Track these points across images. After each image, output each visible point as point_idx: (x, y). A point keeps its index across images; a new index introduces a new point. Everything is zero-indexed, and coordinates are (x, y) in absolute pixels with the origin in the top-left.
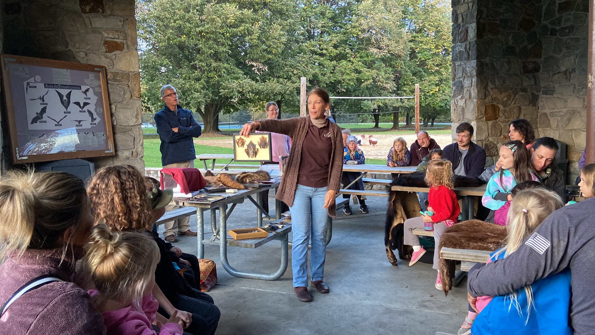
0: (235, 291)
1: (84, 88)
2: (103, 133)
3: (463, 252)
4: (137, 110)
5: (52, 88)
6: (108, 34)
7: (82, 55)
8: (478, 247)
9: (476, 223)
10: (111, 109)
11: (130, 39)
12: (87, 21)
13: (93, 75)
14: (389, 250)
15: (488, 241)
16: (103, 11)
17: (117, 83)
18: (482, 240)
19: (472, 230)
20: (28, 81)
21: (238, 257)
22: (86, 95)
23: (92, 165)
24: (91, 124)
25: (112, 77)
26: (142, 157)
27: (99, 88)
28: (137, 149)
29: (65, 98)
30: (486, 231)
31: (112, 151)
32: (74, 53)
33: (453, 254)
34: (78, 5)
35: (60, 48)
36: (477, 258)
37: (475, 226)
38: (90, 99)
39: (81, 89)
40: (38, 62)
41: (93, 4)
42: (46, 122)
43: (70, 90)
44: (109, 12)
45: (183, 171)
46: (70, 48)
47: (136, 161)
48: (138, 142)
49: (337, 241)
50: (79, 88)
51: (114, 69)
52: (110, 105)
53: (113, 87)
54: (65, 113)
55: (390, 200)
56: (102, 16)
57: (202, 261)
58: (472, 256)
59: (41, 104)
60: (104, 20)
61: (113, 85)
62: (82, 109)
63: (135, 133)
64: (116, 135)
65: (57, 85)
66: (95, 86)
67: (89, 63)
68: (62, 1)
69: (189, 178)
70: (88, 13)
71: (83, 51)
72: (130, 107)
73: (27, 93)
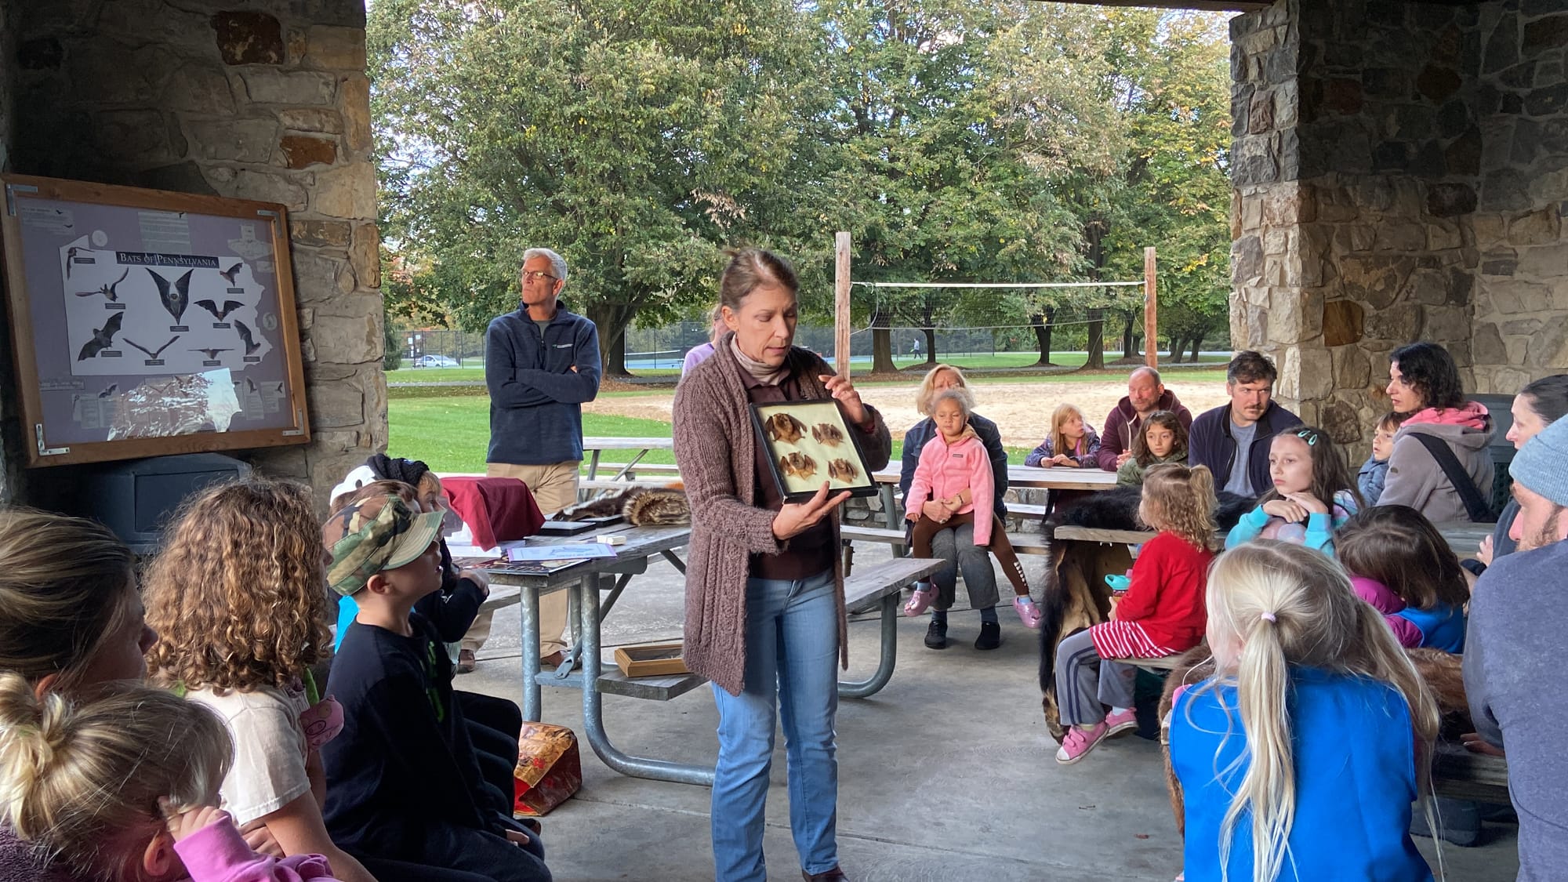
0: (618, 816)
1: (226, 263)
2: (277, 384)
4: (371, 320)
5: (137, 263)
6: (293, 118)
7: (224, 174)
10: (300, 318)
11: (352, 130)
12: (237, 84)
13: (252, 228)
14: (1052, 702)
16: (282, 58)
17: (318, 249)
20: (72, 245)
21: (639, 718)
22: (233, 283)
23: (244, 469)
24: (245, 359)
25: (304, 232)
27: (267, 263)
28: (370, 426)
29: (173, 290)
31: (303, 430)
32: (203, 170)
34: (214, 42)
35: (163, 157)
38: (242, 291)
39: (217, 266)
40: (98, 194)
41: (255, 39)
42: (119, 354)
43: (190, 269)
44: (297, 61)
45: (478, 486)
46: (192, 156)
48: (374, 406)
49: (910, 677)
50: (213, 262)
51: (310, 210)
52: (299, 307)
53: (306, 259)
54: (173, 329)
55: (1051, 563)
56: (276, 71)
57: (542, 731)
59: (108, 306)
60: (283, 80)
61: (307, 255)
62: (221, 319)
63: (366, 382)
64: (313, 388)
65: (152, 255)
66: (256, 257)
67: (242, 195)
68: (171, 33)
69: (496, 505)
70: (239, 63)
71: (227, 166)
72: (352, 314)
73: (69, 276)
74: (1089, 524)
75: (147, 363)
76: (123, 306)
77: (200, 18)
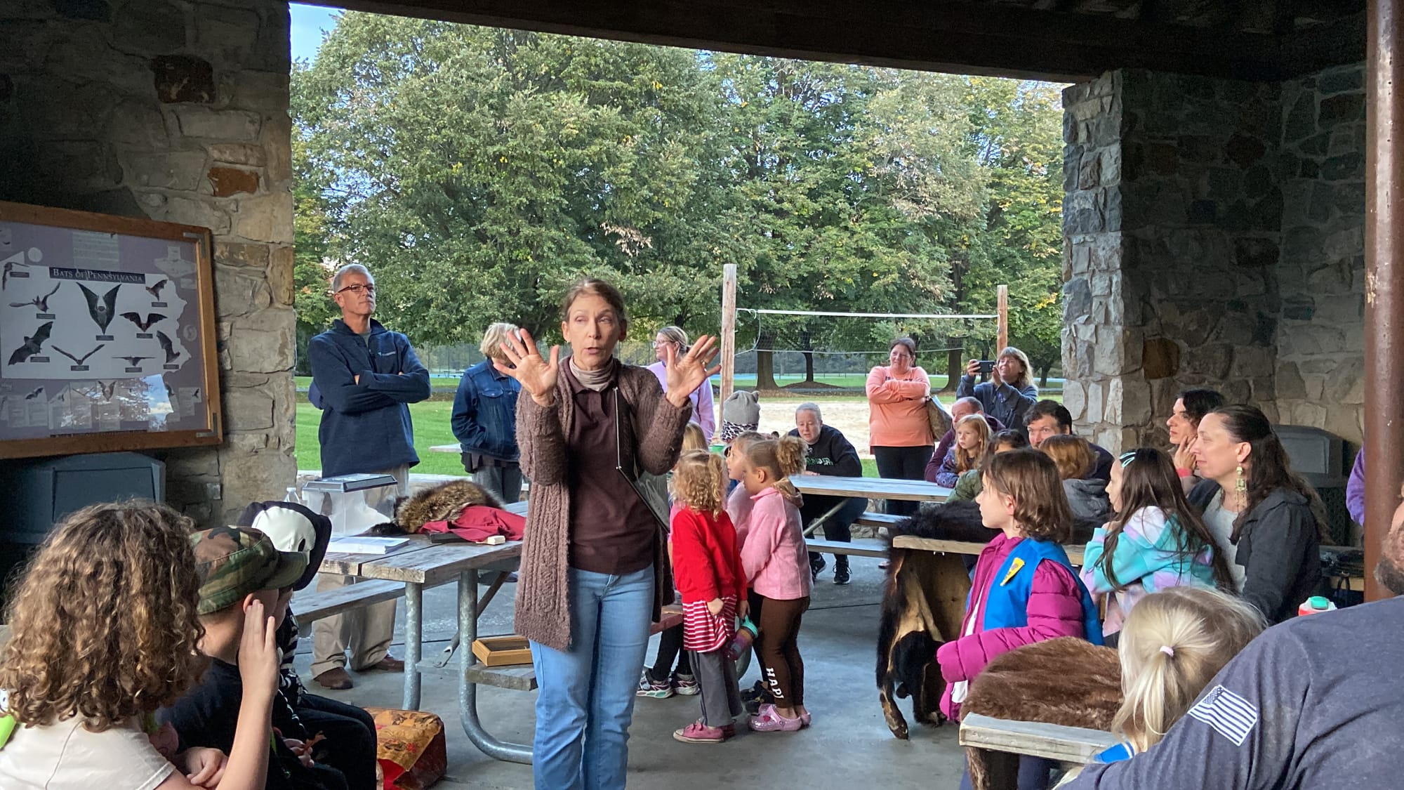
2: (195, 389)
3: (1019, 729)
5: (68, 278)
6: (220, 151)
7: (155, 200)
8: (1061, 718)
9: (1074, 647)
10: (218, 330)
11: (274, 163)
12: (171, 121)
13: (178, 249)
14: (886, 699)
15: (1087, 702)
16: (212, 98)
17: (237, 269)
18: (1076, 696)
19: (1058, 665)
20: (10, 260)
21: (514, 704)
22: (157, 296)
23: (157, 468)
25: (226, 254)
26: (292, 449)
27: (191, 280)
28: (279, 429)
29: (101, 303)
30: (1094, 669)
32: (136, 194)
33: (991, 735)
34: (152, 83)
35: (100, 183)
36: (1054, 749)
37: (1070, 654)
38: (165, 305)
39: (143, 281)
40: (34, 215)
41: (189, 81)
42: (47, 360)
43: (118, 284)
44: (226, 101)
47: (276, 459)
48: (283, 412)
50: (141, 278)
51: (232, 235)
52: (218, 320)
53: (227, 277)
54: (98, 338)
56: (207, 110)
57: (411, 718)
58: (1041, 741)
59: (38, 316)
60: (213, 119)
61: (228, 273)
62: (144, 330)
63: (276, 390)
64: (228, 394)
65: (83, 271)
66: (180, 275)
67: (171, 219)
68: (113, 73)
70: (173, 101)
71: (160, 193)
72: (266, 328)
75: (73, 368)
76: (53, 317)
77: (142, 62)
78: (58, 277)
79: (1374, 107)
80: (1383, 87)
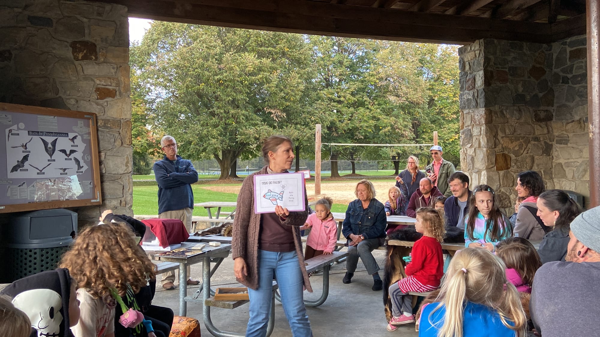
1: (71, 135)
2: (89, 182)
4: (127, 157)
5: (36, 135)
6: (100, 81)
7: (73, 102)
10: (100, 156)
11: (123, 85)
12: (79, 68)
13: (82, 122)
14: (388, 310)
16: (96, 58)
17: (108, 130)
20: (11, 128)
21: (227, 315)
22: (74, 143)
23: (75, 215)
24: (77, 172)
25: (103, 124)
26: (131, 206)
27: (88, 135)
28: (126, 198)
29: (50, 146)
31: (99, 200)
32: (64, 100)
34: (71, 52)
35: (50, 95)
38: (77, 146)
39: (68, 136)
40: (22, 109)
41: (86, 51)
42: (27, 170)
43: (57, 137)
44: (102, 60)
45: (163, 223)
47: (125, 211)
48: (127, 190)
49: (335, 298)
50: (66, 135)
51: (105, 116)
52: (100, 152)
53: (103, 134)
54: (49, 160)
55: (387, 254)
56: (94, 63)
59: (23, 152)
60: (97, 67)
61: (104, 132)
62: (68, 157)
63: (125, 181)
64: (104, 183)
65: (42, 132)
66: (83, 133)
67: (79, 110)
68: (54, 49)
69: (169, 231)
70: (81, 60)
71: (74, 98)
72: (120, 155)
73: (8, 140)
74: (402, 239)
75: (38, 173)
76: (30, 152)
77: (66, 44)
78: (32, 135)
79: (590, 53)
80: (594, 45)
